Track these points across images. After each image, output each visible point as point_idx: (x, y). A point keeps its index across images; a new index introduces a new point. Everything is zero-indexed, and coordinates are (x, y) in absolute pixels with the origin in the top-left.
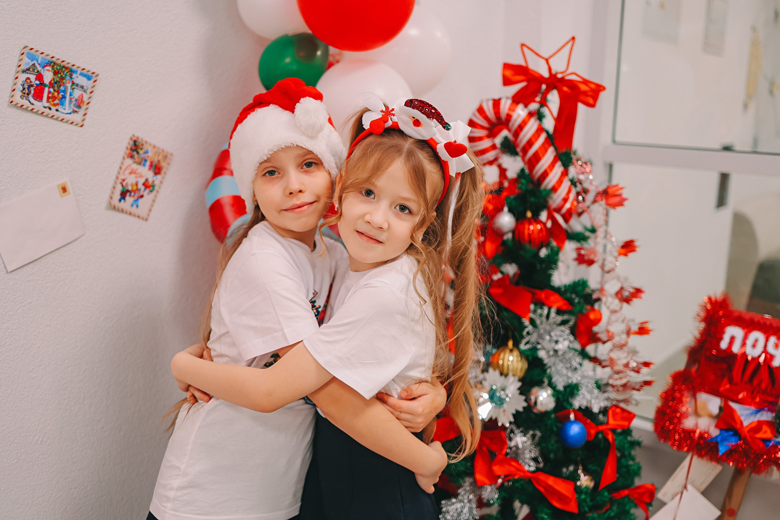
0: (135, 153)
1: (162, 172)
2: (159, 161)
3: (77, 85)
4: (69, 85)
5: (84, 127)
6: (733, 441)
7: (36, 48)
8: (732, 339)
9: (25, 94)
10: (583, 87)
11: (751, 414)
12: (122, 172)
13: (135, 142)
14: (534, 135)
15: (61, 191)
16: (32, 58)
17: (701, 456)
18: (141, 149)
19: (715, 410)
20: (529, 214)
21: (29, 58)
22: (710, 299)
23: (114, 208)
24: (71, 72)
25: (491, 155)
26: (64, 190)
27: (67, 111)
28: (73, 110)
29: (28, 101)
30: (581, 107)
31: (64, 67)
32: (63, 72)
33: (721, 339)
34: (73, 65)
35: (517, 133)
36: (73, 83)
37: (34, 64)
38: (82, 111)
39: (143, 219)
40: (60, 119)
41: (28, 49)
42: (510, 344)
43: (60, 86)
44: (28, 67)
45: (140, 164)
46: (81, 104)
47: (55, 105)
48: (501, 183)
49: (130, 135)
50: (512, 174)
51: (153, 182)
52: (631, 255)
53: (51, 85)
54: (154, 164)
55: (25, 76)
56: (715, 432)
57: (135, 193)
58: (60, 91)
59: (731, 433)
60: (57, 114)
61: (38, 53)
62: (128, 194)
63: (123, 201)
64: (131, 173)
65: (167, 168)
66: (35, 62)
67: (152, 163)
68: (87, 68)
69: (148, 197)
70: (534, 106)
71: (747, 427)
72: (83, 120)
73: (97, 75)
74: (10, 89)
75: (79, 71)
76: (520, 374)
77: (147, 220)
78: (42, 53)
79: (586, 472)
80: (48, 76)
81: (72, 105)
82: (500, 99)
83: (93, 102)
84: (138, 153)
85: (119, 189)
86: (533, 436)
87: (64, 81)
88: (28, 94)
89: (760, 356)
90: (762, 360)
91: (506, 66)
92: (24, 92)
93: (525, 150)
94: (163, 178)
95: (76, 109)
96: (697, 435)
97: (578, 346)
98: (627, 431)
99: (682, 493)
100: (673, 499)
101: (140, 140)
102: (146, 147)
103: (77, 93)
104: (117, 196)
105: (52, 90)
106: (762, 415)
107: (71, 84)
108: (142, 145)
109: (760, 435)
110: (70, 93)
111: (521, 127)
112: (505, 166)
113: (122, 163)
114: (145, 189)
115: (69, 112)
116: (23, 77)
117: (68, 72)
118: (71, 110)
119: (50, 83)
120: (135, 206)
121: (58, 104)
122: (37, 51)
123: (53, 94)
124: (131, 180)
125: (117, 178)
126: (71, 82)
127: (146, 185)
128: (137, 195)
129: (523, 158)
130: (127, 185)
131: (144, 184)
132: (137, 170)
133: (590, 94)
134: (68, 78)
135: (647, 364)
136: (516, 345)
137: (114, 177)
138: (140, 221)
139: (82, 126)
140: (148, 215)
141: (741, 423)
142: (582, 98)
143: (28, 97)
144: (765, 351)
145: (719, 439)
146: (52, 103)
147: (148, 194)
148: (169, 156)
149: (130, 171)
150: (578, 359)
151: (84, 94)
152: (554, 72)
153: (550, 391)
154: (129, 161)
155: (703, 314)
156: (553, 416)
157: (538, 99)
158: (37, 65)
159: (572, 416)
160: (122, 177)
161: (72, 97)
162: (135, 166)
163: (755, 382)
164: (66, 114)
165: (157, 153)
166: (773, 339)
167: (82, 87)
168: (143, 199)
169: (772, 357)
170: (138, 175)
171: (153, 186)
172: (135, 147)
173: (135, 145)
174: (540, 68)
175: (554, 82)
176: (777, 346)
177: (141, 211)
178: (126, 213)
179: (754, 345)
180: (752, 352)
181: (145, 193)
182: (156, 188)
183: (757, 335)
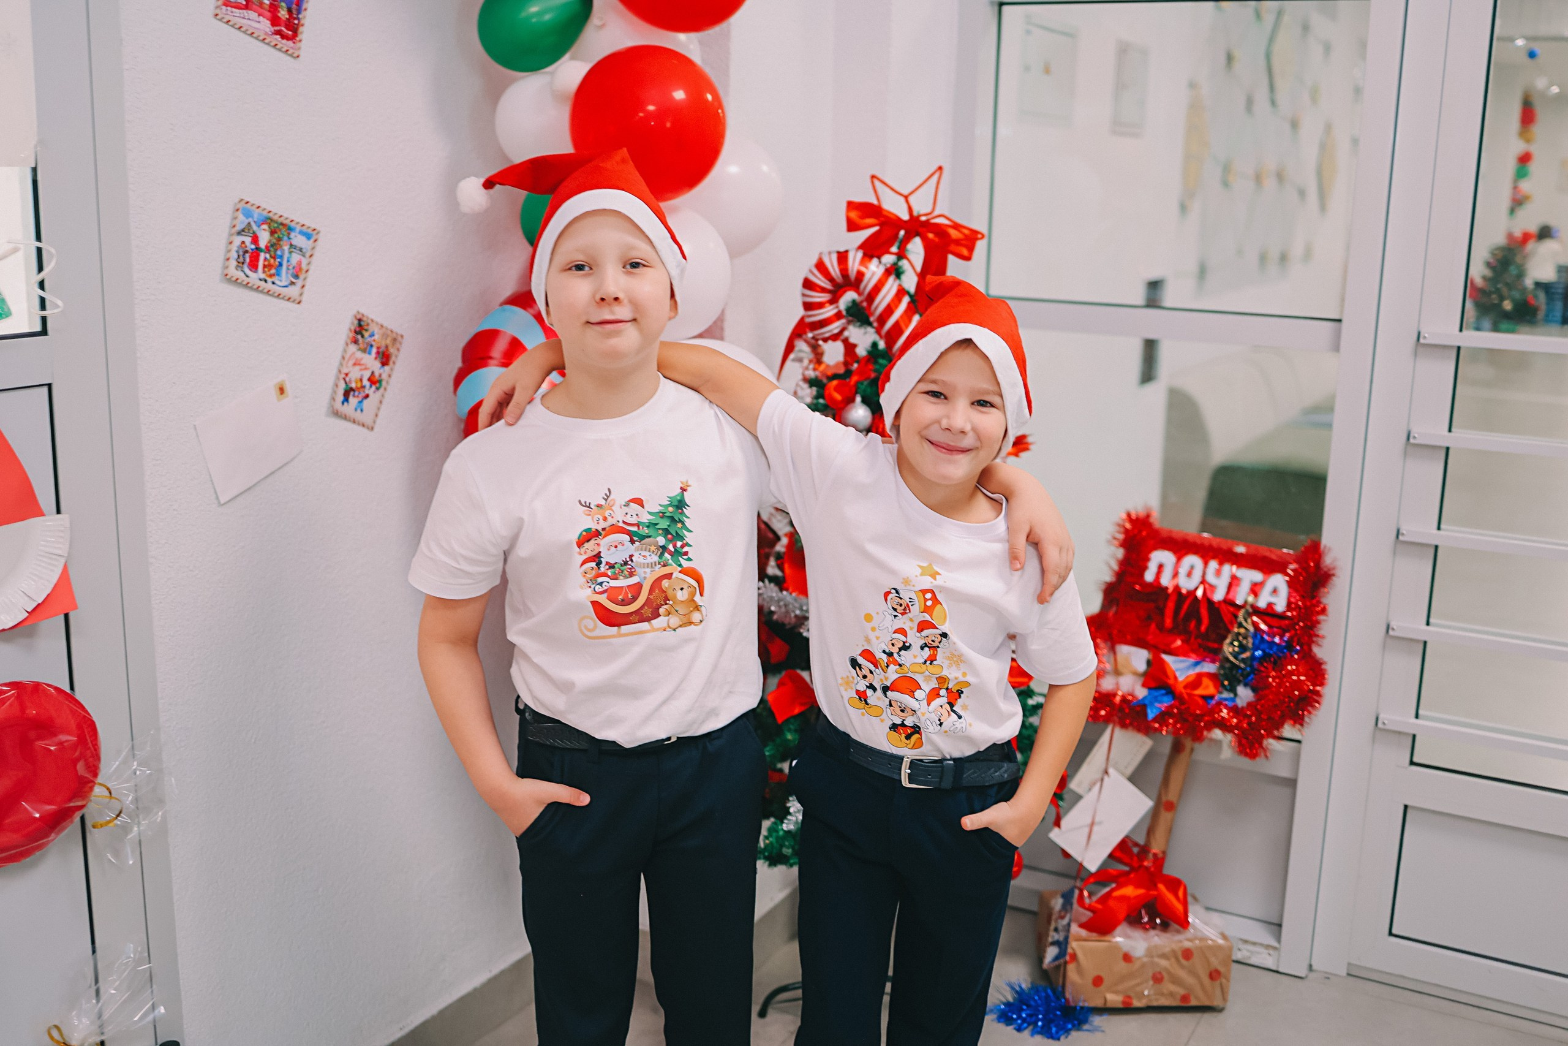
0: (359, 337)
1: (391, 362)
2: (387, 347)
3: (295, 248)
4: (286, 248)
5: (302, 304)
6: (1167, 702)
7: (252, 201)
8: (1161, 567)
9: (240, 264)
10: (955, 234)
11: (1188, 668)
12: (344, 363)
13: (360, 320)
14: (892, 300)
15: (278, 392)
16: (248, 214)
17: (1124, 726)
18: (366, 330)
19: (1142, 667)
21: (243, 214)
22: (1129, 515)
23: (336, 414)
24: (290, 229)
25: (835, 327)
26: (282, 390)
27: (284, 283)
28: (291, 281)
29: (242, 274)
30: (951, 258)
31: (282, 224)
32: (281, 231)
33: (1145, 568)
34: (292, 221)
35: (871, 297)
36: (291, 245)
37: (249, 223)
38: (299, 283)
39: (368, 428)
40: (277, 294)
41: (243, 203)
43: (277, 250)
44: (242, 226)
45: (364, 351)
46: (299, 273)
47: (271, 276)
48: (846, 364)
49: (354, 312)
50: (861, 351)
51: (380, 375)
52: (1023, 455)
53: (267, 249)
54: (381, 350)
55: (241, 238)
56: (1141, 693)
57: (359, 393)
58: (276, 257)
59: (1163, 692)
60: (273, 288)
61: (254, 208)
62: (352, 393)
63: (346, 404)
64: (355, 364)
65: (396, 356)
66: (250, 220)
67: (378, 348)
68: (307, 224)
69: (374, 396)
70: (889, 259)
71: (1182, 682)
72: (301, 294)
73: (318, 233)
74: (222, 258)
75: (298, 228)
77: (372, 429)
78: (259, 207)
80: (264, 238)
81: (289, 276)
82: (847, 252)
83: (312, 268)
84: (363, 336)
85: (342, 387)
87: (281, 243)
88: (243, 263)
89: (1196, 589)
90: (1199, 593)
91: (851, 205)
92: (238, 260)
93: (882, 320)
94: (392, 369)
95: (294, 280)
96: (1118, 699)
98: (1027, 692)
99: (1102, 780)
100: (1090, 790)
101: (365, 319)
102: (373, 328)
103: (296, 258)
104: (341, 397)
105: (268, 256)
106: (1203, 667)
107: (288, 247)
108: (368, 325)
109: (1199, 692)
110: (288, 258)
111: (877, 288)
112: (852, 340)
113: (345, 351)
114: (371, 386)
115: (286, 284)
116: (238, 240)
117: (286, 231)
118: (288, 282)
119: (267, 247)
120: (359, 411)
121: (274, 275)
122: (253, 205)
123: (269, 261)
124: (355, 374)
125: (340, 371)
126: (289, 243)
127: (373, 381)
128: (362, 394)
129: (878, 331)
130: (350, 381)
131: (369, 380)
132: (361, 359)
133: (964, 242)
134: (285, 238)
137: (335, 371)
138: (365, 430)
139: (299, 303)
140: (374, 422)
141: (1176, 678)
142: (953, 247)
143: (242, 268)
144: (1203, 582)
145: (1147, 702)
146: (268, 273)
147: (375, 392)
148: (399, 338)
149: (353, 361)
151: (303, 258)
152: (915, 214)
154: (353, 348)
155: (1121, 537)
157: (894, 249)
158: (253, 224)
160: (345, 370)
161: (289, 263)
162: (359, 355)
163: (1193, 625)
164: (283, 287)
165: (385, 336)
166: (1213, 565)
167: (301, 250)
168: (368, 400)
169: (1213, 588)
170: (363, 367)
171: (379, 381)
172: (360, 328)
173: (360, 325)
174: (897, 208)
175: (916, 226)
176: (1218, 573)
177: (366, 417)
178: (350, 421)
179: (1189, 575)
180: (1186, 584)
181: (370, 391)
182: (384, 383)
183: (1193, 561)
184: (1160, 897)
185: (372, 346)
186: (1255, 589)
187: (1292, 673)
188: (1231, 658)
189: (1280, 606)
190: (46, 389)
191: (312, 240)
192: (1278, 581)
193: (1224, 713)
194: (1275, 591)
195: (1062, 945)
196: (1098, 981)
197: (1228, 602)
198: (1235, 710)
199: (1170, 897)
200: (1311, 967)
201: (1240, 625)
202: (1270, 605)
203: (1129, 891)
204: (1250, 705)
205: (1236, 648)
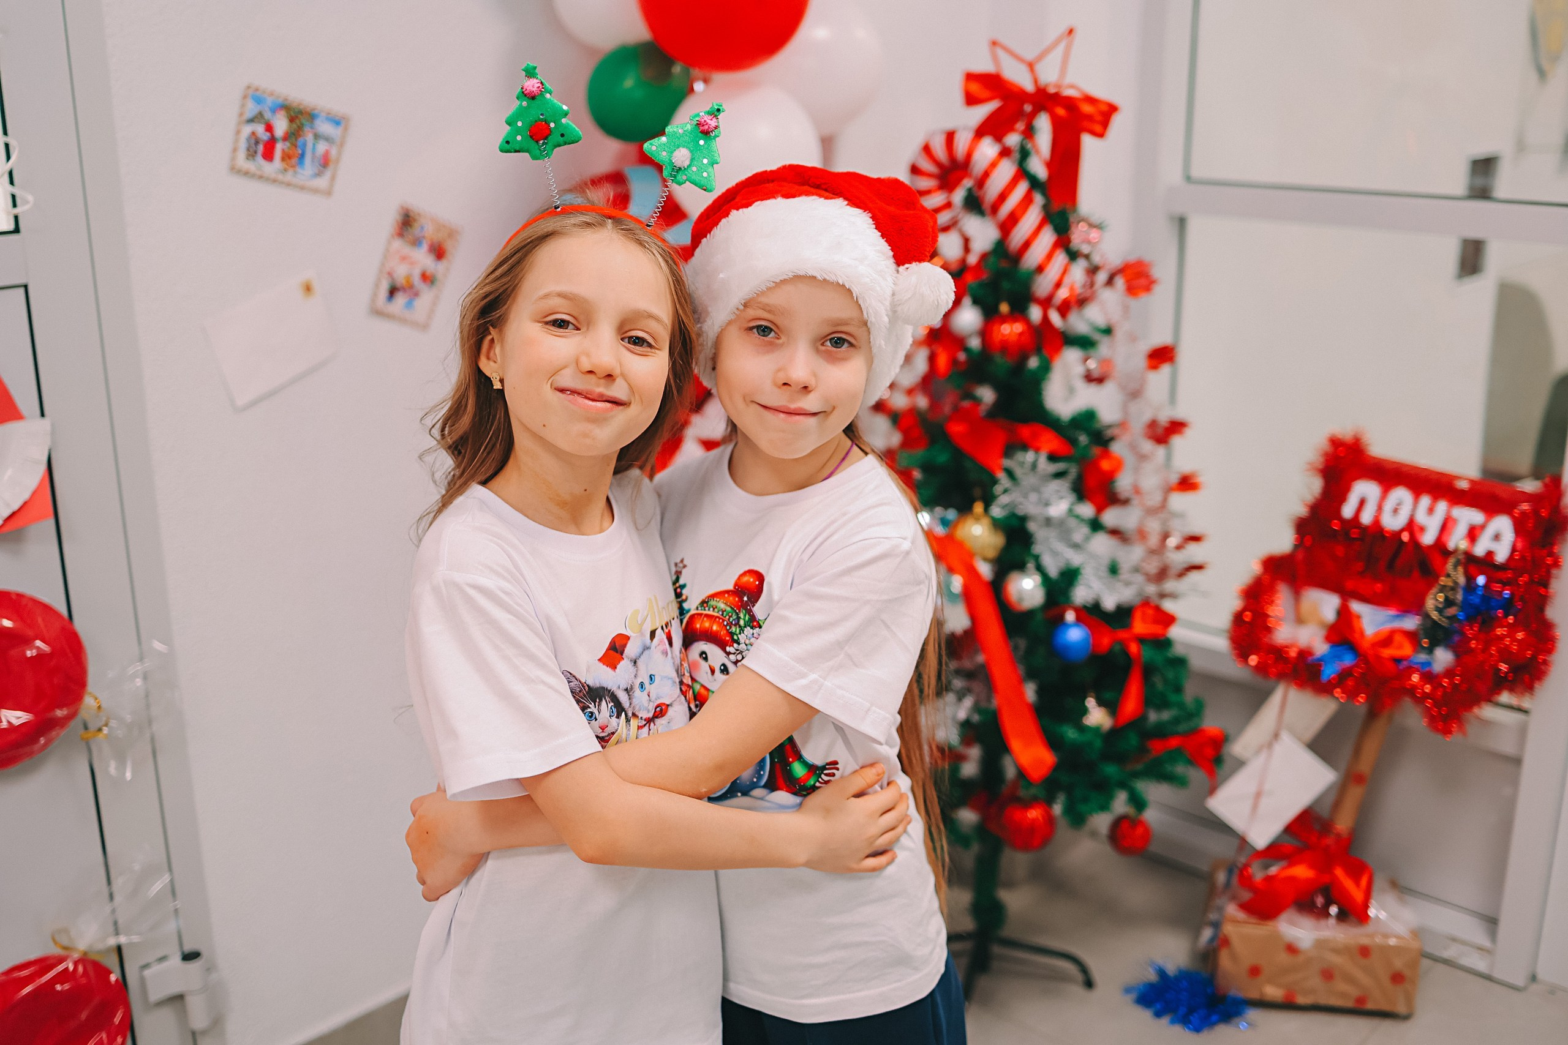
0: (406, 230)
1: (448, 256)
2: (441, 240)
3: (321, 136)
4: (309, 136)
5: (333, 196)
6: (1348, 660)
7: (264, 88)
8: (1362, 503)
9: (251, 154)
10: (1087, 108)
11: (1383, 622)
12: (388, 259)
13: (406, 213)
14: (1008, 184)
15: (304, 291)
16: (258, 100)
17: (1299, 684)
18: (416, 223)
19: (1330, 617)
20: (1004, 308)
21: (253, 100)
22: (1333, 438)
23: (377, 313)
24: (313, 116)
26: (308, 289)
27: (308, 174)
28: (317, 171)
29: (254, 165)
30: (1086, 137)
31: (302, 111)
32: (302, 119)
33: (1344, 501)
34: (315, 108)
35: (982, 181)
36: (315, 133)
37: (261, 111)
38: (328, 173)
39: (420, 328)
40: (300, 186)
41: (252, 90)
42: (978, 508)
43: (299, 138)
44: (253, 114)
45: (413, 245)
46: (328, 163)
47: (291, 166)
48: (963, 261)
49: (398, 204)
50: (981, 246)
51: (434, 271)
52: (1166, 367)
53: (285, 138)
54: (434, 244)
55: (250, 128)
56: (1321, 648)
57: (408, 290)
58: (297, 146)
59: (1346, 648)
60: (295, 179)
61: (266, 94)
62: (399, 292)
63: (391, 302)
64: (402, 260)
65: (453, 250)
66: (262, 107)
67: (431, 242)
68: (334, 109)
69: (427, 295)
70: (1013, 139)
71: (1370, 638)
72: (331, 185)
73: (348, 120)
74: (228, 147)
75: (324, 115)
76: (992, 553)
77: (426, 329)
78: (271, 93)
79: (1101, 703)
80: (281, 126)
81: (315, 165)
82: (955, 131)
83: (343, 157)
84: (410, 229)
85: (386, 285)
86: (1016, 648)
87: (303, 131)
88: (255, 154)
89: (1402, 530)
90: (1406, 535)
91: (970, 77)
92: (249, 150)
93: (995, 208)
94: (448, 265)
95: (321, 171)
96: (1293, 653)
97: (1087, 510)
98: (1163, 643)
99: (1271, 746)
100: (1256, 754)
101: (412, 210)
102: (422, 221)
103: (322, 147)
104: (383, 295)
105: (287, 145)
106: (1402, 621)
107: (312, 135)
108: (417, 218)
109: (1387, 652)
110: (312, 147)
111: (986, 175)
112: (969, 232)
113: (388, 246)
114: (423, 283)
115: (312, 174)
116: (247, 130)
117: (307, 119)
118: (314, 172)
119: (284, 135)
120: (408, 309)
121: (295, 165)
122: (265, 91)
123: (288, 151)
124: (401, 272)
125: (383, 267)
126: (313, 132)
127: (424, 277)
128: (412, 292)
129: (994, 219)
130: (396, 278)
131: (420, 276)
132: (410, 254)
133: (1098, 117)
134: (308, 126)
135: (1195, 539)
136: (986, 509)
138: (417, 331)
139: (329, 195)
140: (428, 321)
141: (1363, 632)
142: (1086, 124)
143: (254, 158)
144: (1411, 522)
145: (1326, 659)
146: (288, 163)
147: (428, 289)
148: (456, 233)
149: (399, 257)
150: (1085, 530)
151: (331, 147)
152: (1042, 85)
153: (1038, 578)
154: (398, 244)
155: (1321, 463)
156: (1040, 617)
157: (1020, 126)
158: (265, 112)
159: (1070, 616)
160: (389, 267)
161: (314, 153)
162: (407, 250)
164: (308, 178)
165: (438, 228)
166: (1425, 501)
167: (328, 138)
168: (419, 298)
169: (1422, 529)
170: (412, 263)
171: (434, 278)
172: (407, 222)
173: (407, 218)
174: (1020, 77)
175: (1045, 99)
176: (1431, 510)
177: (418, 316)
178: (397, 320)
179: (1395, 511)
180: (1392, 522)
181: (422, 289)
182: (439, 280)
183: (1401, 495)
184: (1336, 881)
185: (422, 240)
186: (1473, 534)
187: (1502, 637)
188: (1435, 615)
189: (1502, 554)
190: (22, 291)
191: (342, 127)
192: (1503, 525)
193: (1415, 678)
194: (1497, 537)
195: (1216, 925)
196: (1255, 971)
197: (1440, 547)
198: (1428, 676)
199: (1348, 884)
200: (1534, 978)
201: (1448, 576)
202: (1490, 554)
203: (1302, 872)
204: (1449, 673)
205: (1441, 603)
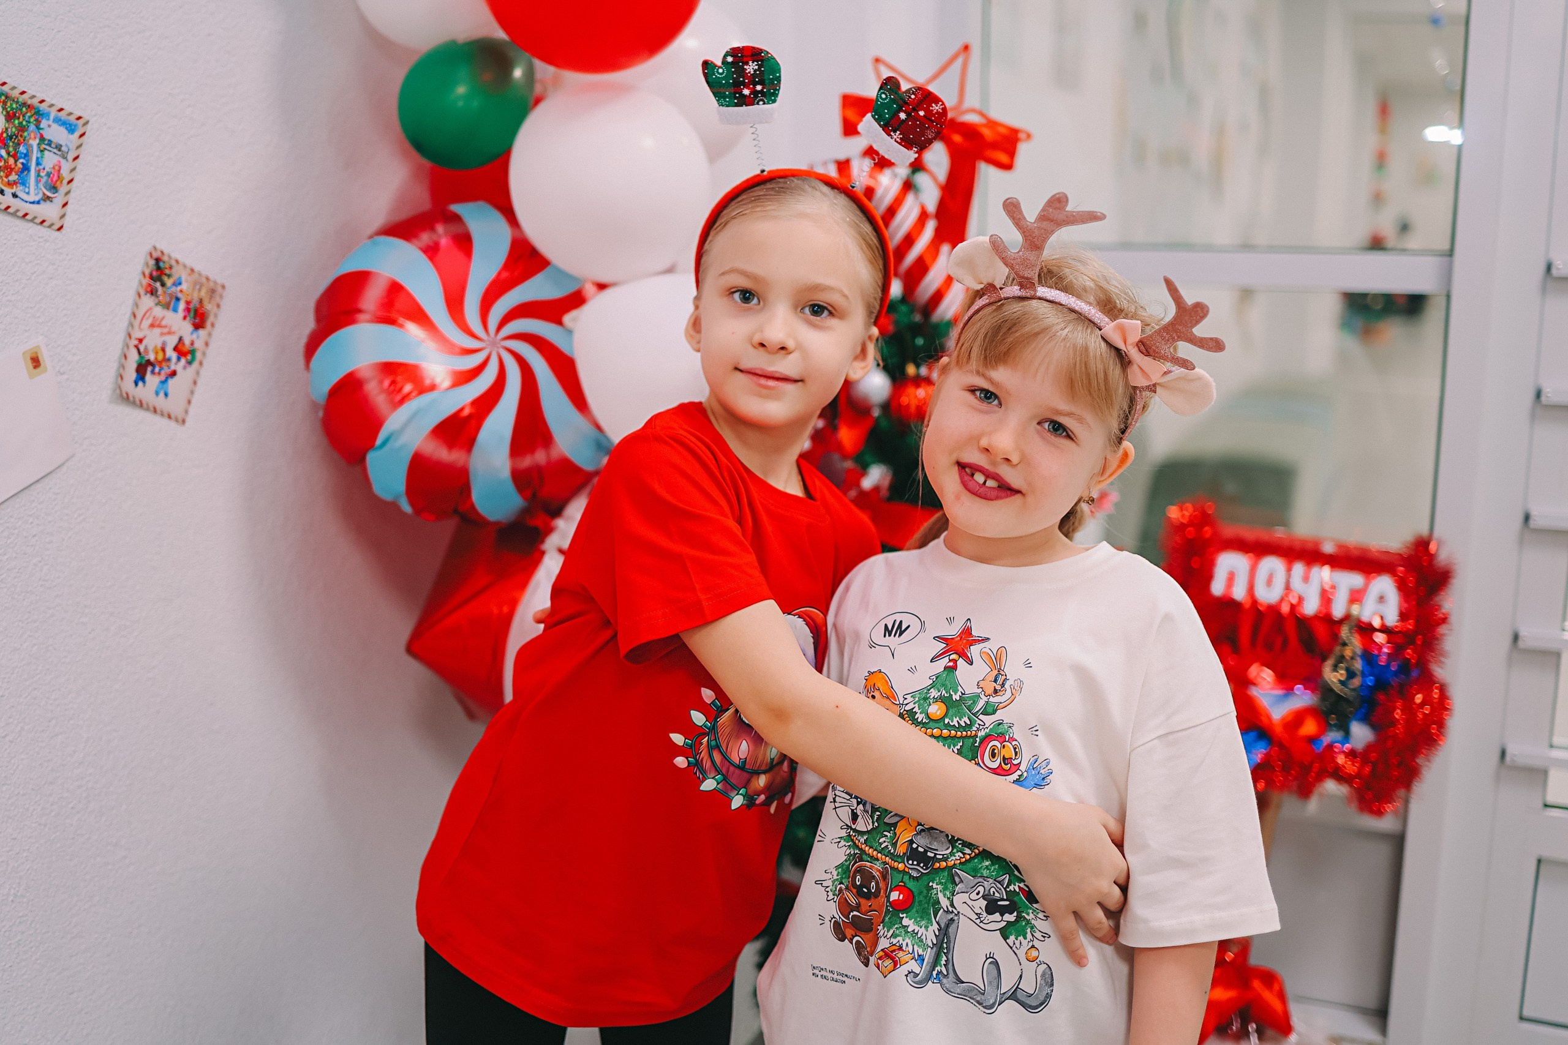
0: (158, 285)
1: (208, 324)
2: (201, 301)
3: (50, 143)
4: (34, 143)
5: (63, 230)
8: (1231, 579)
10: (988, 135)
11: (1279, 700)
12: (136, 323)
13: (158, 260)
15: (31, 366)
18: (169, 276)
20: (911, 370)
23: (127, 399)
24: (39, 115)
26: (36, 362)
27: (32, 197)
28: (44, 194)
30: (982, 166)
31: (24, 104)
32: (24, 116)
33: (1212, 577)
34: (42, 101)
36: (42, 137)
38: (59, 199)
39: (177, 420)
40: (21, 214)
43: (19, 144)
45: (167, 306)
46: (57, 184)
47: (10, 184)
49: (148, 248)
51: (192, 343)
54: (193, 307)
57: (161, 368)
58: (18, 155)
60: (15, 203)
62: (149, 369)
63: (140, 384)
64: (152, 326)
65: (216, 316)
67: (188, 303)
68: (68, 108)
69: (185, 374)
71: (1279, 721)
72: (63, 216)
73: (87, 123)
75: (53, 113)
77: (184, 421)
81: (41, 185)
82: (848, 160)
83: (78, 177)
84: (163, 285)
85: (133, 359)
87: (26, 134)
89: (1280, 601)
90: (1284, 607)
91: (846, 100)
94: (210, 335)
95: (49, 194)
101: (165, 258)
102: (178, 272)
103: (50, 160)
104: (131, 374)
105: (3, 153)
106: (1298, 697)
107: (37, 141)
108: (171, 268)
109: (1301, 733)
110: (37, 158)
113: (136, 305)
114: (179, 359)
115: (37, 199)
117: (32, 116)
118: (40, 196)
120: (162, 394)
121: (15, 183)
123: (6, 161)
124: (153, 340)
125: (129, 336)
126: (38, 136)
127: (182, 351)
128: (166, 371)
130: (146, 349)
131: (176, 349)
132: (162, 318)
133: (1001, 145)
134: (32, 127)
137: (121, 336)
138: (172, 424)
139: (60, 229)
140: (186, 412)
141: (1269, 717)
142: (987, 151)
144: (1288, 591)
146: (6, 180)
147: (185, 368)
148: (219, 289)
149: (150, 321)
151: (63, 161)
154: (148, 301)
160: (138, 334)
161: (41, 167)
162: (159, 312)
163: (1278, 645)
164: (33, 203)
165: (197, 285)
166: (1299, 568)
167: (59, 147)
168: (176, 378)
169: (1301, 599)
170: (166, 330)
171: (192, 352)
172: (159, 271)
173: (158, 268)
176: (1306, 579)
177: (174, 403)
178: (148, 409)
180: (1268, 595)
181: (179, 366)
182: (198, 355)
183: (1272, 564)
184: (1259, 1000)
185: (178, 299)
186: (1356, 596)
188: (1337, 688)
189: (1391, 618)
191: (77, 134)
192: (1384, 585)
193: (1339, 759)
194: (1381, 599)
197: (1324, 616)
198: (1352, 754)
199: (1265, 994)
201: (1345, 644)
202: (1378, 617)
204: (1369, 748)
205: (1341, 674)
